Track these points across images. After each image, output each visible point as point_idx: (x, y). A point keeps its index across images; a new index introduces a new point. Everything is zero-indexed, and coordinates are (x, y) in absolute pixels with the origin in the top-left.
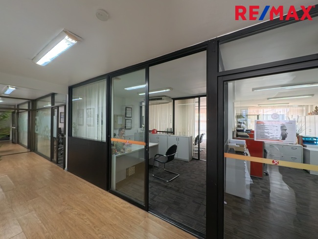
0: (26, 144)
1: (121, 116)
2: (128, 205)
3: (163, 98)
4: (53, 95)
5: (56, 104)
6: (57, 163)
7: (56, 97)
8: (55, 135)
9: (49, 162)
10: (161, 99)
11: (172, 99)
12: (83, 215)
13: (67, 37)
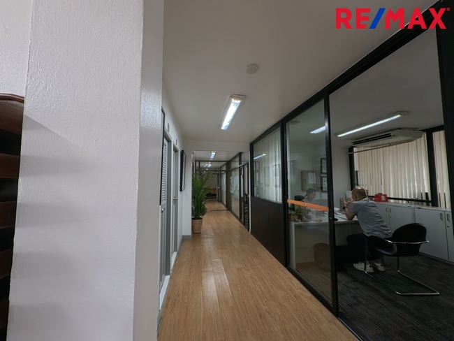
0: (225, 203)
1: (313, 172)
2: (309, 294)
3: (392, 133)
4: (240, 154)
5: (243, 164)
6: (244, 224)
7: (242, 156)
8: (242, 196)
9: (238, 221)
10: (389, 136)
11: (424, 131)
12: (256, 280)
13: (233, 100)
